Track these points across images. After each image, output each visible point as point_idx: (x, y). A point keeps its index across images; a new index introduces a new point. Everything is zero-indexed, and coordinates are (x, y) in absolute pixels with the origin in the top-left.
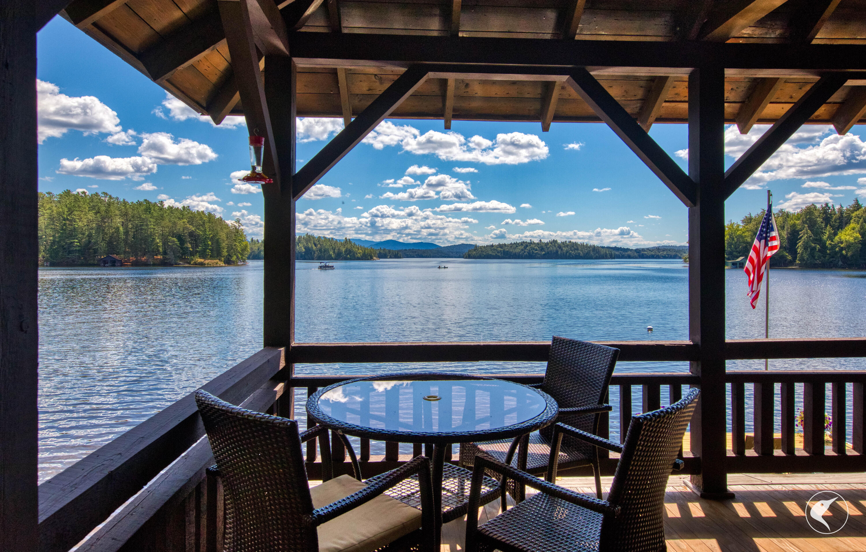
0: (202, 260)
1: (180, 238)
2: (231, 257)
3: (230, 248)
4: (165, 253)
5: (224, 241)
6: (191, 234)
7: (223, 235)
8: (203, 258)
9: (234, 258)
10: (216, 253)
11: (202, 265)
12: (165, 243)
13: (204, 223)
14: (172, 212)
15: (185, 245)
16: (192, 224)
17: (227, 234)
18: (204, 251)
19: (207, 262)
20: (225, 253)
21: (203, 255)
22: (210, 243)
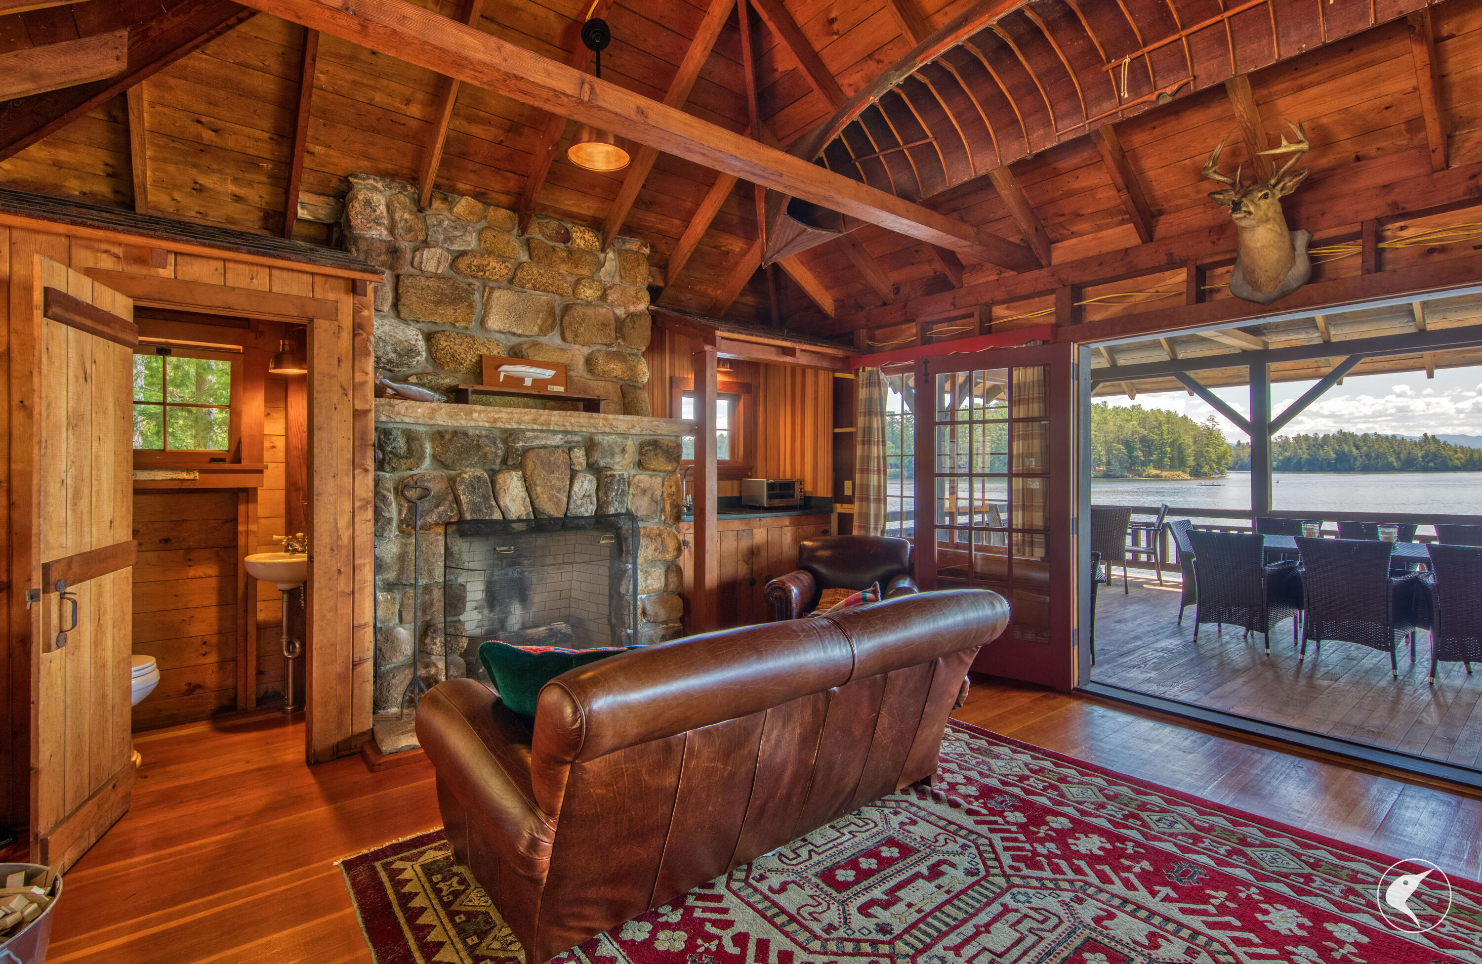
0: (1158, 472)
1: (1128, 444)
2: (1201, 467)
3: (1200, 455)
4: (1109, 463)
5: (1189, 446)
6: (1143, 440)
7: (1187, 439)
8: (1159, 468)
9: (1206, 469)
10: (1178, 462)
11: (1157, 478)
12: (1109, 451)
13: (1160, 424)
14: (1117, 414)
15: (1135, 454)
16: (1144, 427)
17: (1195, 437)
18: (1161, 460)
19: (1164, 474)
20: (1191, 461)
21: (1159, 465)
22: (1168, 449)
